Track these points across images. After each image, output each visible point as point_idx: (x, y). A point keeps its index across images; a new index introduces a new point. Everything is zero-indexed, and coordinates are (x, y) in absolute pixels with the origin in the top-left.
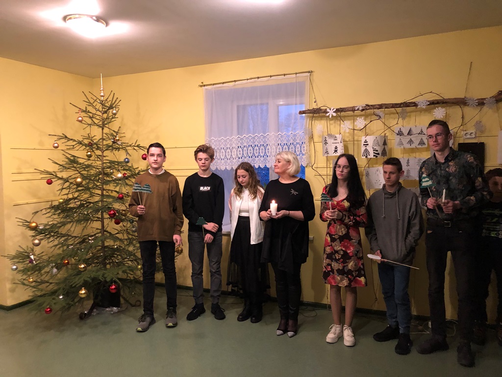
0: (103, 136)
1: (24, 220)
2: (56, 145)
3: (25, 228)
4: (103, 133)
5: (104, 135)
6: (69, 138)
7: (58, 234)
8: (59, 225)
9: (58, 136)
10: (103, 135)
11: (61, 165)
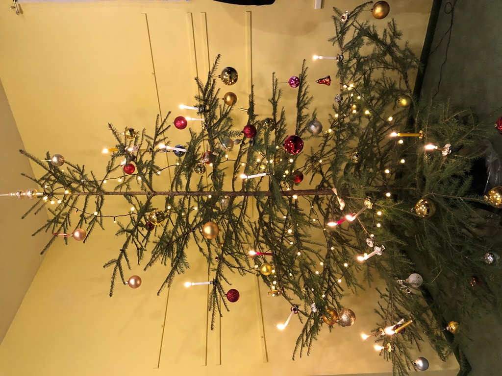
0: (121, 193)
1: (297, 343)
2: (132, 282)
3: (313, 340)
4: (113, 193)
5: (118, 190)
6: (120, 257)
7: (324, 278)
8: (307, 275)
9: (114, 277)
10: (117, 193)
11: (175, 268)
